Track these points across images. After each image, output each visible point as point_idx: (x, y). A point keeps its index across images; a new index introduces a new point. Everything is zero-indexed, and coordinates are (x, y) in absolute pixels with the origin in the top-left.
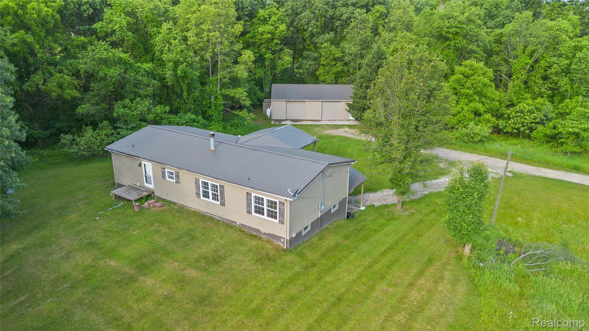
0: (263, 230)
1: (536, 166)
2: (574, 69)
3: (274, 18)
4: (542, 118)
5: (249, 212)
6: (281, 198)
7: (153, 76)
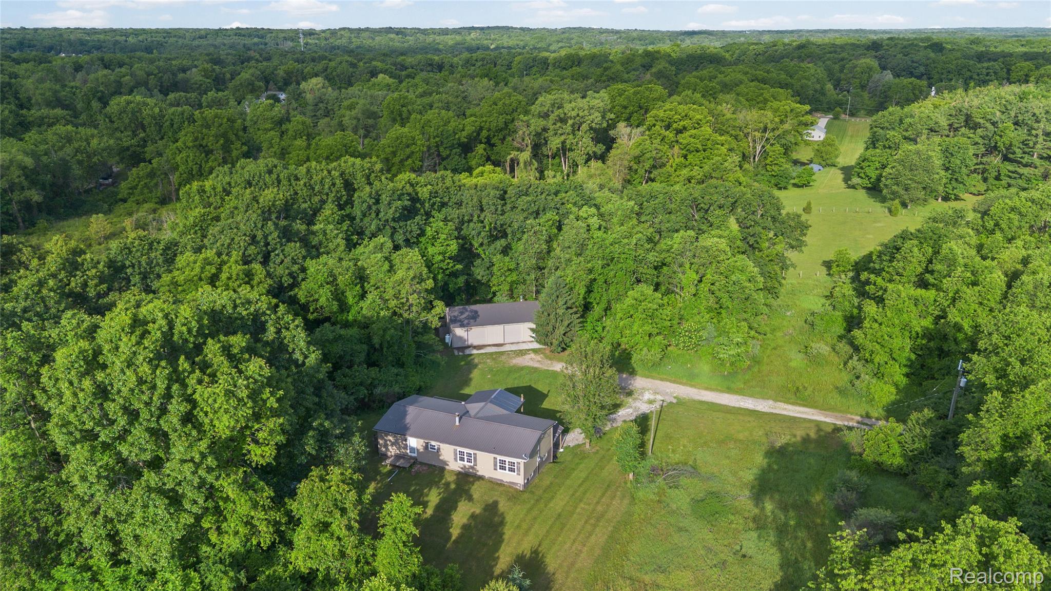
0: (505, 480)
4: (707, 337)
5: (495, 469)
6: (519, 460)
7: (360, 341)
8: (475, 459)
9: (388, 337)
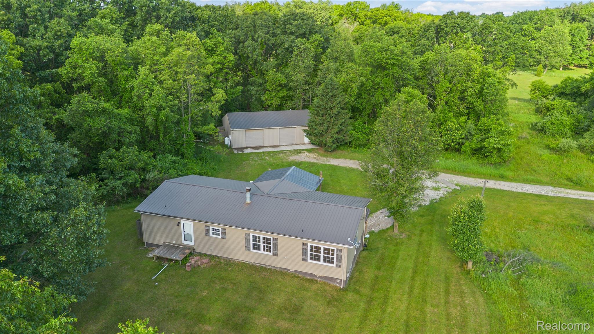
0: (317, 274)
1: (473, 177)
2: (486, 93)
3: (221, 48)
4: (466, 135)
5: (305, 260)
6: (340, 246)
7: (131, 121)
8: (275, 246)
9: (162, 117)
